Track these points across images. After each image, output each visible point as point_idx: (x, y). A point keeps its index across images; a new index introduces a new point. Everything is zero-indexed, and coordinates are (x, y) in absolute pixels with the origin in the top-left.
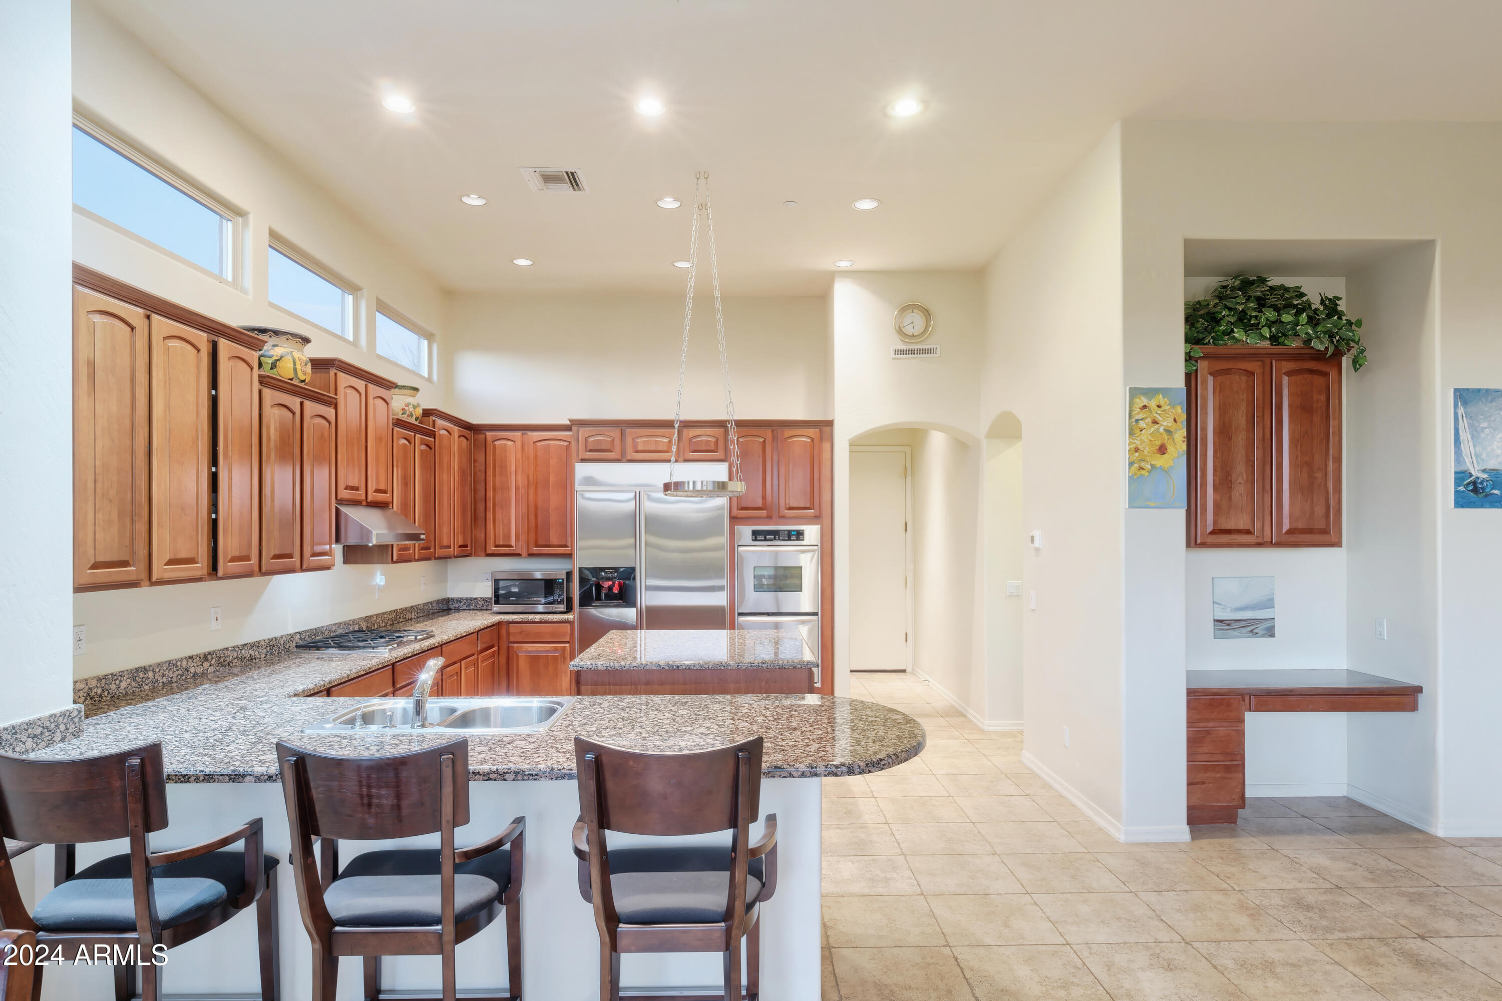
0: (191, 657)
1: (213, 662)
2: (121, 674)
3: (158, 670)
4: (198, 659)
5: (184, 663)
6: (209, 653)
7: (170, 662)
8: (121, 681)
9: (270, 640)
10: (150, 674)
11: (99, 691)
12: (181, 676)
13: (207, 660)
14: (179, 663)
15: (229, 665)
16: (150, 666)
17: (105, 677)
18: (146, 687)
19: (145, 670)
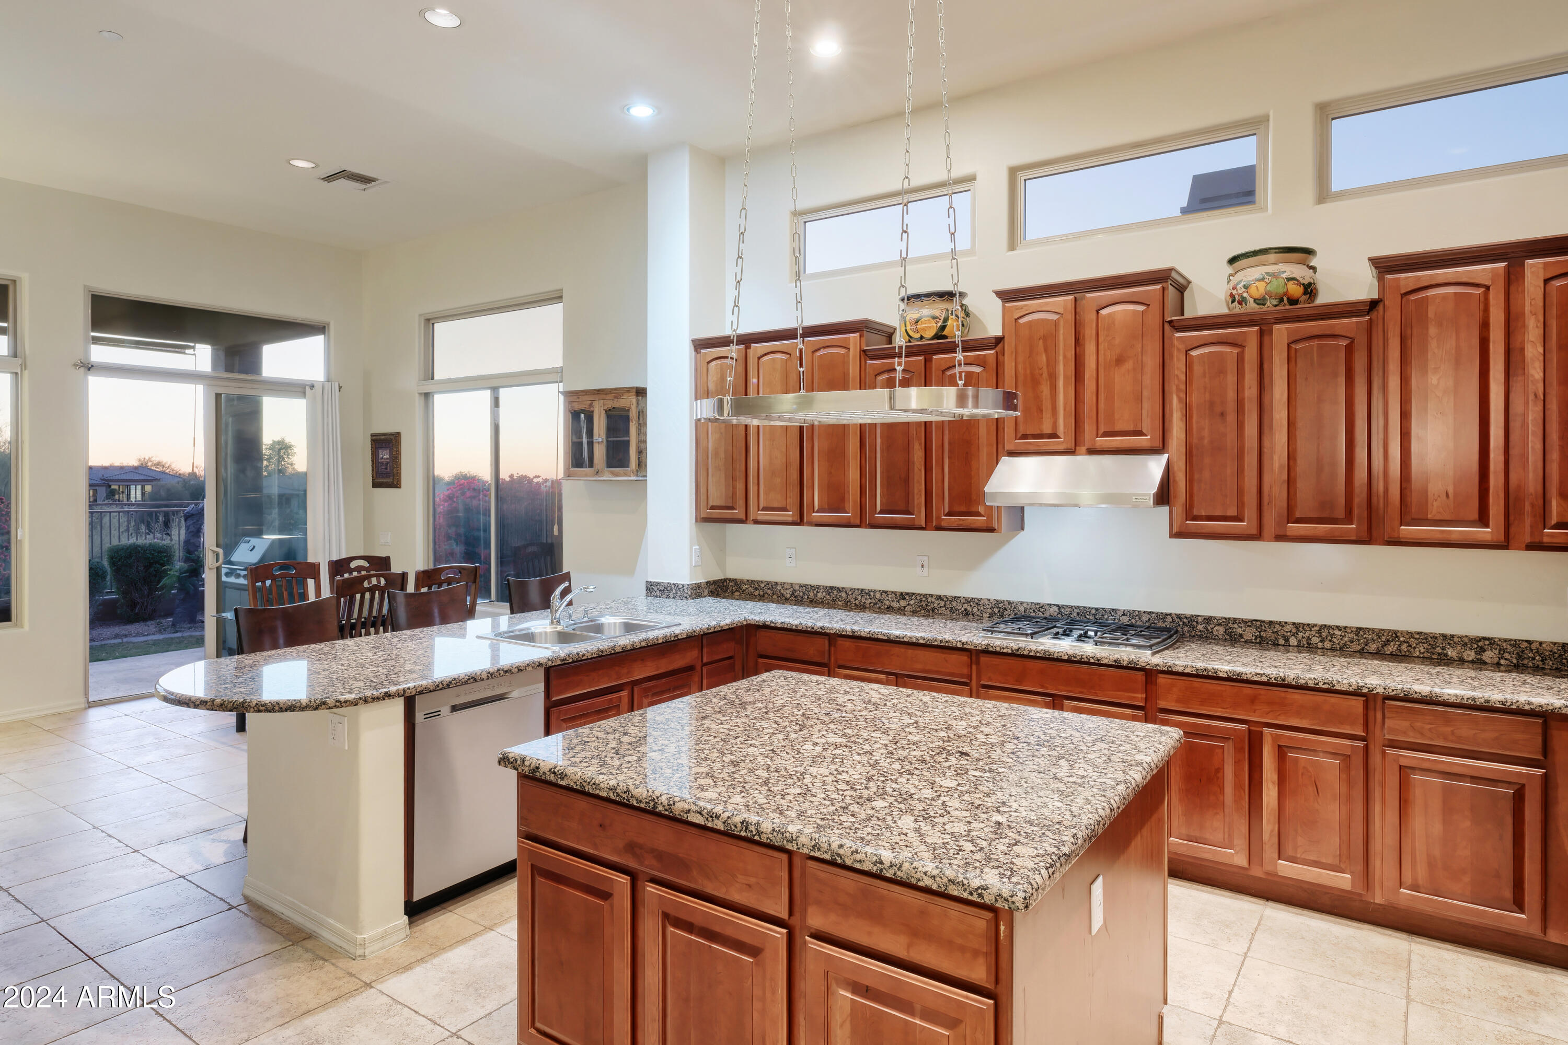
0: (886, 592)
1: (912, 602)
2: (818, 587)
3: (850, 593)
4: (894, 595)
5: (878, 596)
6: (907, 594)
7: (862, 590)
8: (817, 592)
9: (998, 602)
10: (843, 594)
11: (801, 594)
12: (874, 604)
13: (904, 599)
14: (872, 594)
15: (933, 611)
16: (843, 588)
17: (805, 586)
18: (840, 603)
19: (839, 590)
